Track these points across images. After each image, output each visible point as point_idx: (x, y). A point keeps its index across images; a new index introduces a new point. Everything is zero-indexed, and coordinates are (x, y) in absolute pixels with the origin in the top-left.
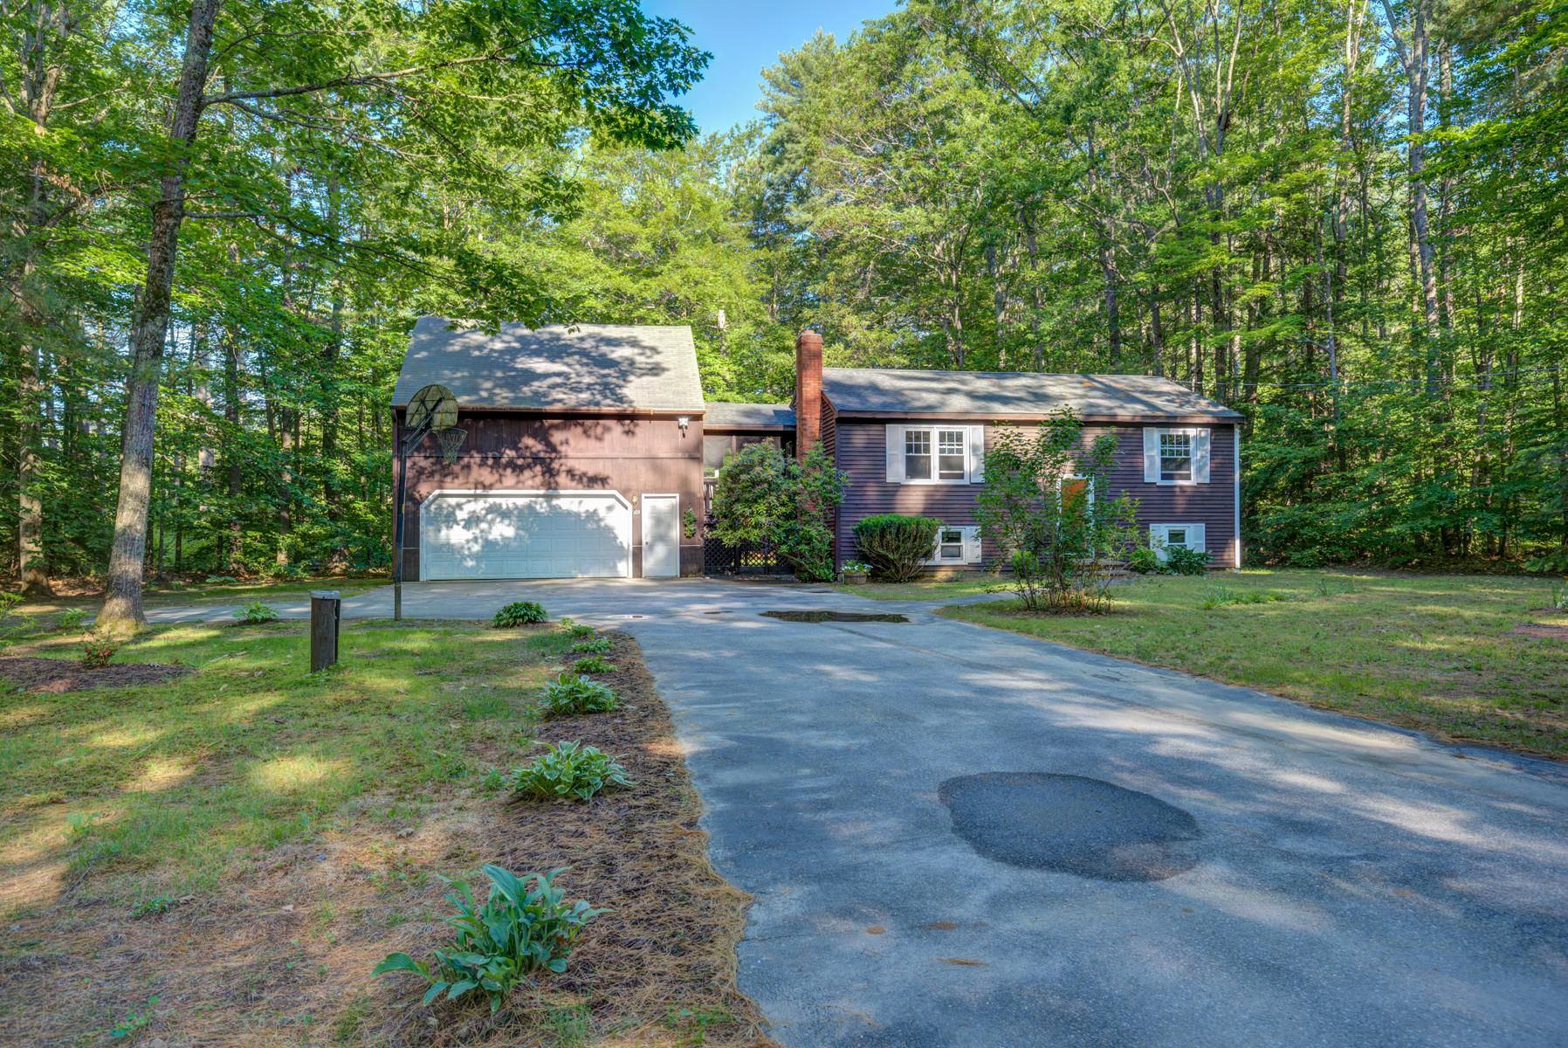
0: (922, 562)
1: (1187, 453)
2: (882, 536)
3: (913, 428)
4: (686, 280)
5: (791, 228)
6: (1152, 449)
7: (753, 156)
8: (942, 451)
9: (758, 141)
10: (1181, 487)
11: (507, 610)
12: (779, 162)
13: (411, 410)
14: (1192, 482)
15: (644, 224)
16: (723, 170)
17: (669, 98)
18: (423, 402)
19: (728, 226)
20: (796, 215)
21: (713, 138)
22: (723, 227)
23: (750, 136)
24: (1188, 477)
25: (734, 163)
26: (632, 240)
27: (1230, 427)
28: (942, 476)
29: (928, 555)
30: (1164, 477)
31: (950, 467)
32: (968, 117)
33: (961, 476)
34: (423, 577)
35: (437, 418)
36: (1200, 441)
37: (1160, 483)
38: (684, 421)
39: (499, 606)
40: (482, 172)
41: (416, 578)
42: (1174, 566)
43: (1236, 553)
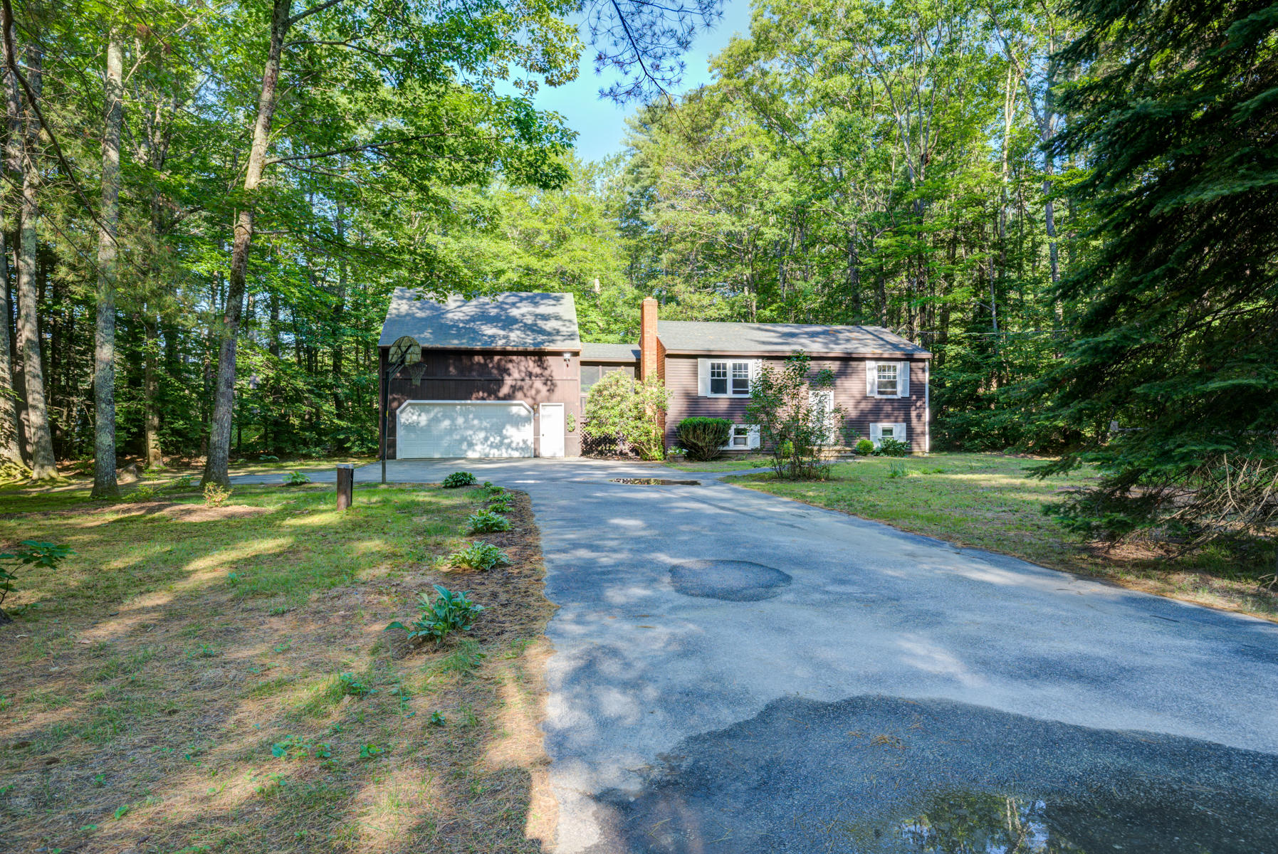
0: (721, 448)
1: (894, 377)
2: (695, 431)
3: (716, 361)
4: (572, 260)
5: (645, 224)
6: (872, 375)
7: (619, 174)
8: (734, 376)
9: (622, 164)
10: (891, 399)
11: (452, 477)
12: (637, 180)
13: (392, 351)
14: (898, 396)
15: (545, 222)
16: (598, 185)
17: (553, 159)
18: (399, 347)
19: (602, 222)
20: (647, 215)
21: (591, 164)
22: (599, 222)
23: (617, 161)
24: (895, 393)
25: (606, 180)
26: (538, 232)
27: (923, 361)
28: (735, 392)
29: (725, 443)
30: (879, 393)
31: (739, 386)
32: (757, 154)
33: (747, 392)
34: (399, 456)
35: (408, 357)
36: (903, 370)
37: (877, 397)
38: (567, 356)
39: (446, 475)
40: (436, 200)
41: (394, 457)
42: (885, 451)
43: (926, 442)
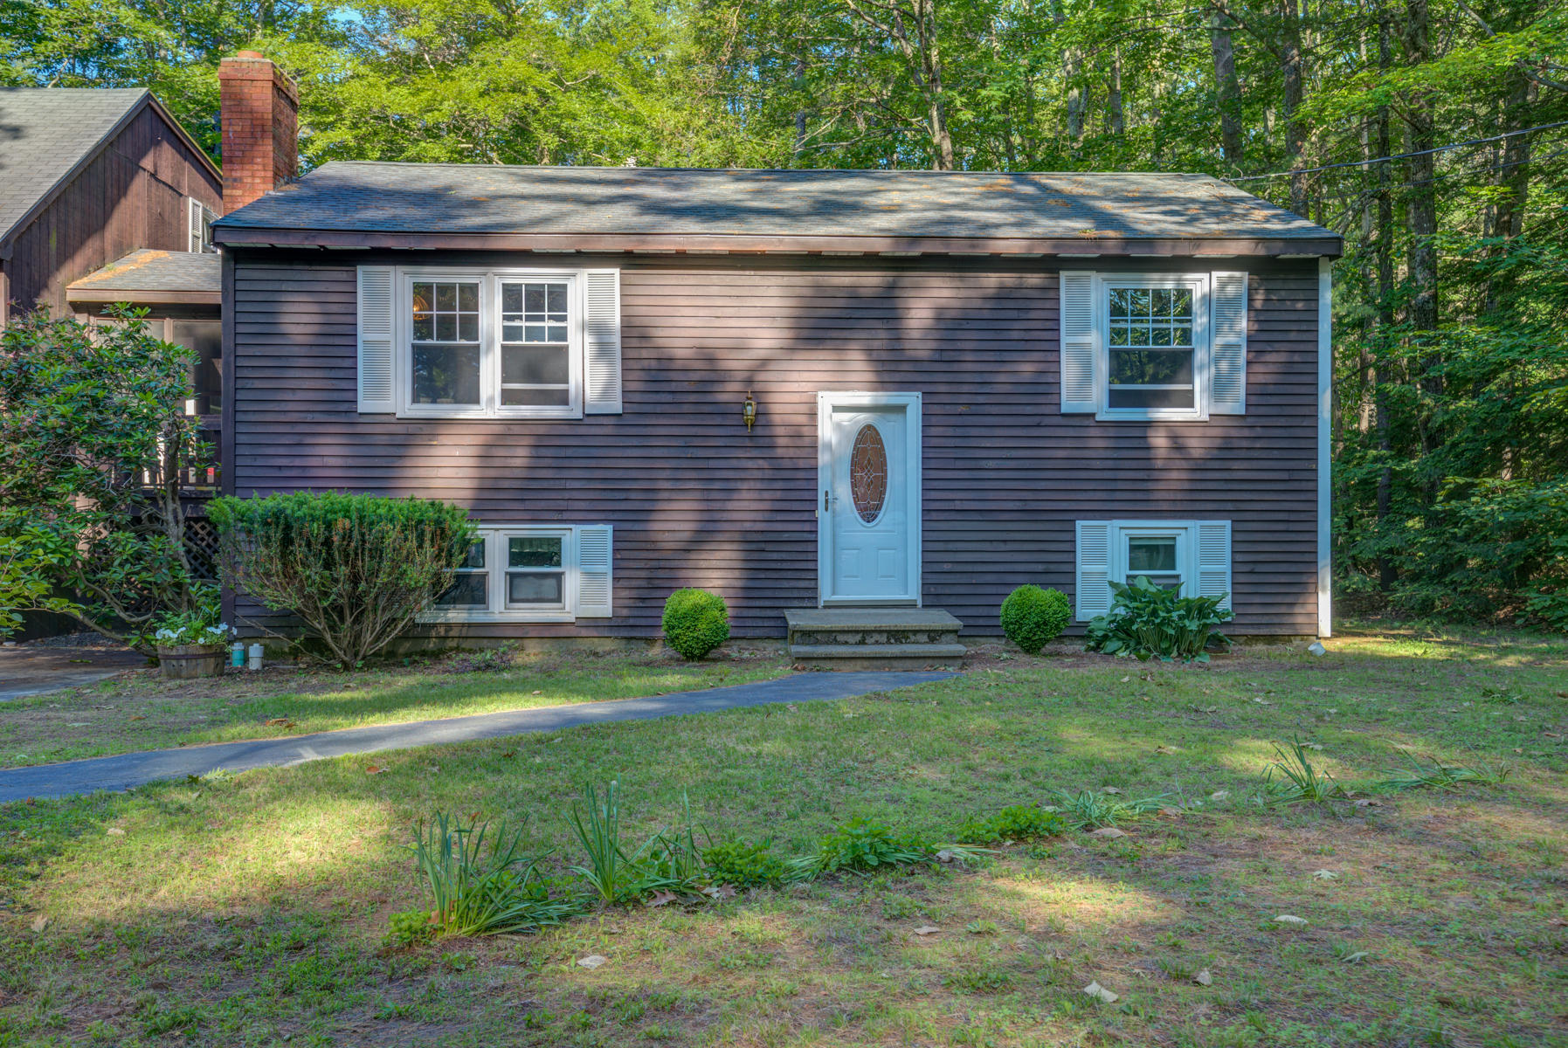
0: (452, 617)
1: (1186, 336)
3: (435, 275)
6: (1085, 329)
8: (509, 333)
10: (1168, 424)
14: (1200, 411)
24: (1187, 400)
27: (1306, 270)
28: (508, 398)
29: (471, 596)
30: (1116, 399)
31: (533, 374)
33: (562, 399)
36: (1219, 306)
37: (1106, 414)
43: (1320, 597)
